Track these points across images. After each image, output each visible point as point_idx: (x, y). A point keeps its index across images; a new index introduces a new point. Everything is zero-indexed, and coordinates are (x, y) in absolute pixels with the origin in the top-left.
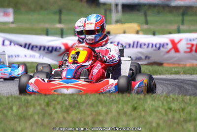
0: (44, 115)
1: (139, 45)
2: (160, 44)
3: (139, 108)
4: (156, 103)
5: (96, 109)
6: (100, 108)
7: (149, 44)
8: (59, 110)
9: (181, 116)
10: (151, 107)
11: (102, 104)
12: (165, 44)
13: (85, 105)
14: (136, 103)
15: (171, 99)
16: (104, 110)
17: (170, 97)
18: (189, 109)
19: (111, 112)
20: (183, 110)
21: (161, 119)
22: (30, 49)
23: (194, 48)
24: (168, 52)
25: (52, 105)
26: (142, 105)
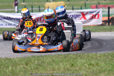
0: (25, 72)
3: (75, 64)
4: (83, 61)
5: (52, 66)
6: (55, 66)
7: (70, 15)
8: (32, 68)
9: (97, 69)
10: (80, 63)
11: (54, 62)
12: (79, 15)
13: (46, 63)
14: (73, 61)
15: (90, 58)
16: (57, 67)
17: (90, 56)
18: (100, 63)
19: (60, 68)
20: (97, 64)
21: (87, 71)
22: (10, 20)
23: (94, 17)
24: (81, 19)
25: (29, 64)
26: (75, 62)
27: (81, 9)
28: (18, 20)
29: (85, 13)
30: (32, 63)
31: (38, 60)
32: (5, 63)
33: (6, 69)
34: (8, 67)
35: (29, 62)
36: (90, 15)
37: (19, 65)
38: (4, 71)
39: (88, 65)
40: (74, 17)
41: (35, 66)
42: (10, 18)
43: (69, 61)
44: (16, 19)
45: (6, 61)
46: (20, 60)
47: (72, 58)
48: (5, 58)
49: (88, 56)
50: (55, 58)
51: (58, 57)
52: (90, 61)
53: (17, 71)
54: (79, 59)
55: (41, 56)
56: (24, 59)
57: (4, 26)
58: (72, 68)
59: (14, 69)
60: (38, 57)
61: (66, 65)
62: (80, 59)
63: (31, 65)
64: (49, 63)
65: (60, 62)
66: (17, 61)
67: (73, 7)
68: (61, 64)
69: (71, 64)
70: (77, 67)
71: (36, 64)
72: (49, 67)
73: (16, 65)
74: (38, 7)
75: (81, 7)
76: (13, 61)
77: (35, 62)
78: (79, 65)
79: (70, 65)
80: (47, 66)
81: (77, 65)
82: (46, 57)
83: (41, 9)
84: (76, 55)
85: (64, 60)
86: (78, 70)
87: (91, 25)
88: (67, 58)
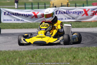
1: (69, 13)
2: (79, 12)
3: (76, 57)
4: (84, 54)
5: (56, 59)
6: (58, 58)
7: (73, 12)
8: (38, 60)
10: (82, 56)
11: (58, 55)
12: (81, 12)
13: (50, 56)
14: (75, 54)
15: (91, 51)
16: (60, 59)
17: (90, 50)
19: (63, 60)
21: (88, 64)
22: (18, 15)
23: (95, 13)
24: (83, 15)
25: (35, 57)
26: (77, 55)
27: (83, 6)
28: (25, 16)
29: (87, 10)
30: (38, 56)
31: (43, 53)
32: (13, 55)
33: (14, 61)
34: (16, 59)
35: (35, 55)
36: (92, 11)
37: (26, 57)
38: (12, 63)
39: (89, 57)
40: (77, 13)
41: (40, 59)
42: (18, 14)
43: (71, 54)
44: (24, 15)
45: (14, 54)
46: (26, 53)
47: (74, 51)
48: (13, 50)
49: (89, 50)
50: (59, 51)
51: (62, 50)
52: (90, 54)
53: (24, 62)
54: (80, 52)
55: (46, 49)
56: (31, 51)
57: (13, 21)
58: (74, 61)
59: (21, 60)
60: (43, 50)
61: (69, 57)
62: (82, 52)
63: (37, 57)
64: (53, 56)
65: (63, 54)
66: (24, 54)
67: (76, 4)
68: (64, 57)
69: (73, 56)
70: (79, 59)
71: (41, 56)
72: (53, 59)
73: (23, 57)
74: (44, 4)
75: (83, 4)
76: (20, 53)
77: (41, 54)
78: (80, 58)
79: (72, 58)
80: (52, 59)
81: (79, 58)
82: (50, 50)
83: (46, 5)
84: (78, 49)
85: (67, 53)
86: (80, 62)
87: (92, 21)
88: (69, 51)
